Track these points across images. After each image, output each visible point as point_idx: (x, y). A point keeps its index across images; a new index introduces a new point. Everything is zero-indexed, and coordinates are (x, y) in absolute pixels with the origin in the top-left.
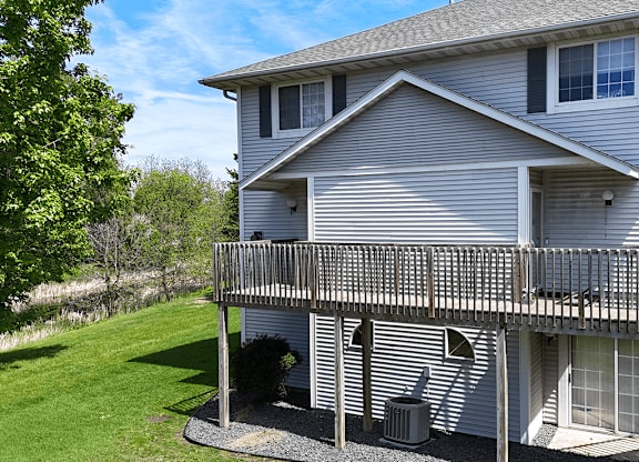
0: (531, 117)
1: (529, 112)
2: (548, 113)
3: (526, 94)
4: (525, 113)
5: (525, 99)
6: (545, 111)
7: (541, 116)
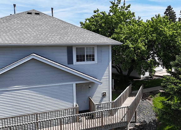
0: (69, 66)
1: (68, 64)
2: (74, 64)
3: (67, 59)
4: (67, 64)
5: (67, 60)
6: (73, 64)
7: (71, 65)
